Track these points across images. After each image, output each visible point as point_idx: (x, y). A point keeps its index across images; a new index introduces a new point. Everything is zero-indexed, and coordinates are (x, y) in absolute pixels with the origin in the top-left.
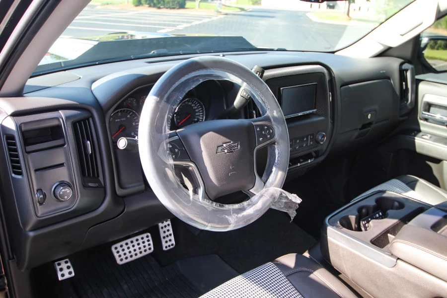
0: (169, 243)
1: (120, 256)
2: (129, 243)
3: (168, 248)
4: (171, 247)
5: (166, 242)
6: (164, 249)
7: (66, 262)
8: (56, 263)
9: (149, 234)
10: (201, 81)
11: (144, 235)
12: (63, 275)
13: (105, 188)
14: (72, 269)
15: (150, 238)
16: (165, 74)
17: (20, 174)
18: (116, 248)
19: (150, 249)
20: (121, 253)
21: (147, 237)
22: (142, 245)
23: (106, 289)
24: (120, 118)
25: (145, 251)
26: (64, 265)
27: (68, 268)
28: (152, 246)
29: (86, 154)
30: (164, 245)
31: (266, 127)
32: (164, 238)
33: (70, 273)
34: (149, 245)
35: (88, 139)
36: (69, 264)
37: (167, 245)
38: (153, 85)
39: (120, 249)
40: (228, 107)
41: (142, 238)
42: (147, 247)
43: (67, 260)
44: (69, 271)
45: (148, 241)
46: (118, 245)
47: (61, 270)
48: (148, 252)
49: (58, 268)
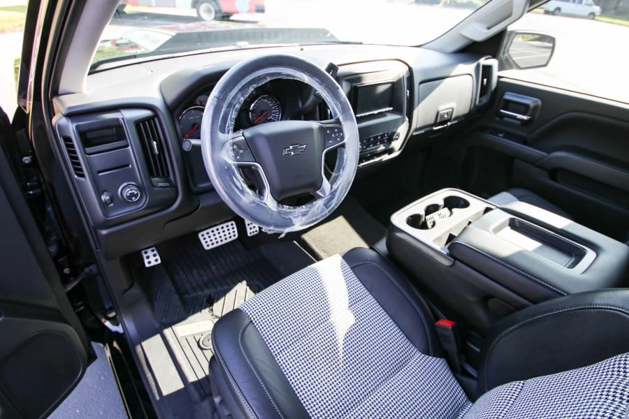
0: (253, 230)
1: (206, 242)
2: (215, 231)
3: (253, 234)
4: (255, 233)
5: (251, 228)
6: (249, 235)
7: (153, 251)
8: (143, 252)
9: (234, 223)
10: (269, 79)
11: (229, 224)
12: (149, 262)
13: (176, 187)
14: (158, 257)
15: (235, 226)
16: (229, 71)
17: (83, 176)
18: (203, 235)
19: (234, 235)
20: (208, 240)
21: (232, 225)
22: (227, 232)
23: (196, 271)
24: (193, 115)
25: (230, 237)
26: (150, 253)
27: (155, 255)
28: (236, 233)
29: (153, 154)
30: (249, 231)
31: (336, 130)
32: (249, 225)
33: (156, 260)
34: (234, 232)
35: (155, 140)
36: (155, 252)
37: (251, 231)
38: (215, 85)
39: (206, 236)
40: (303, 104)
41: (227, 226)
42: (232, 234)
43: (154, 248)
44: (155, 258)
45: (233, 228)
46: (205, 232)
47: (148, 257)
48: (233, 238)
49: (145, 256)
